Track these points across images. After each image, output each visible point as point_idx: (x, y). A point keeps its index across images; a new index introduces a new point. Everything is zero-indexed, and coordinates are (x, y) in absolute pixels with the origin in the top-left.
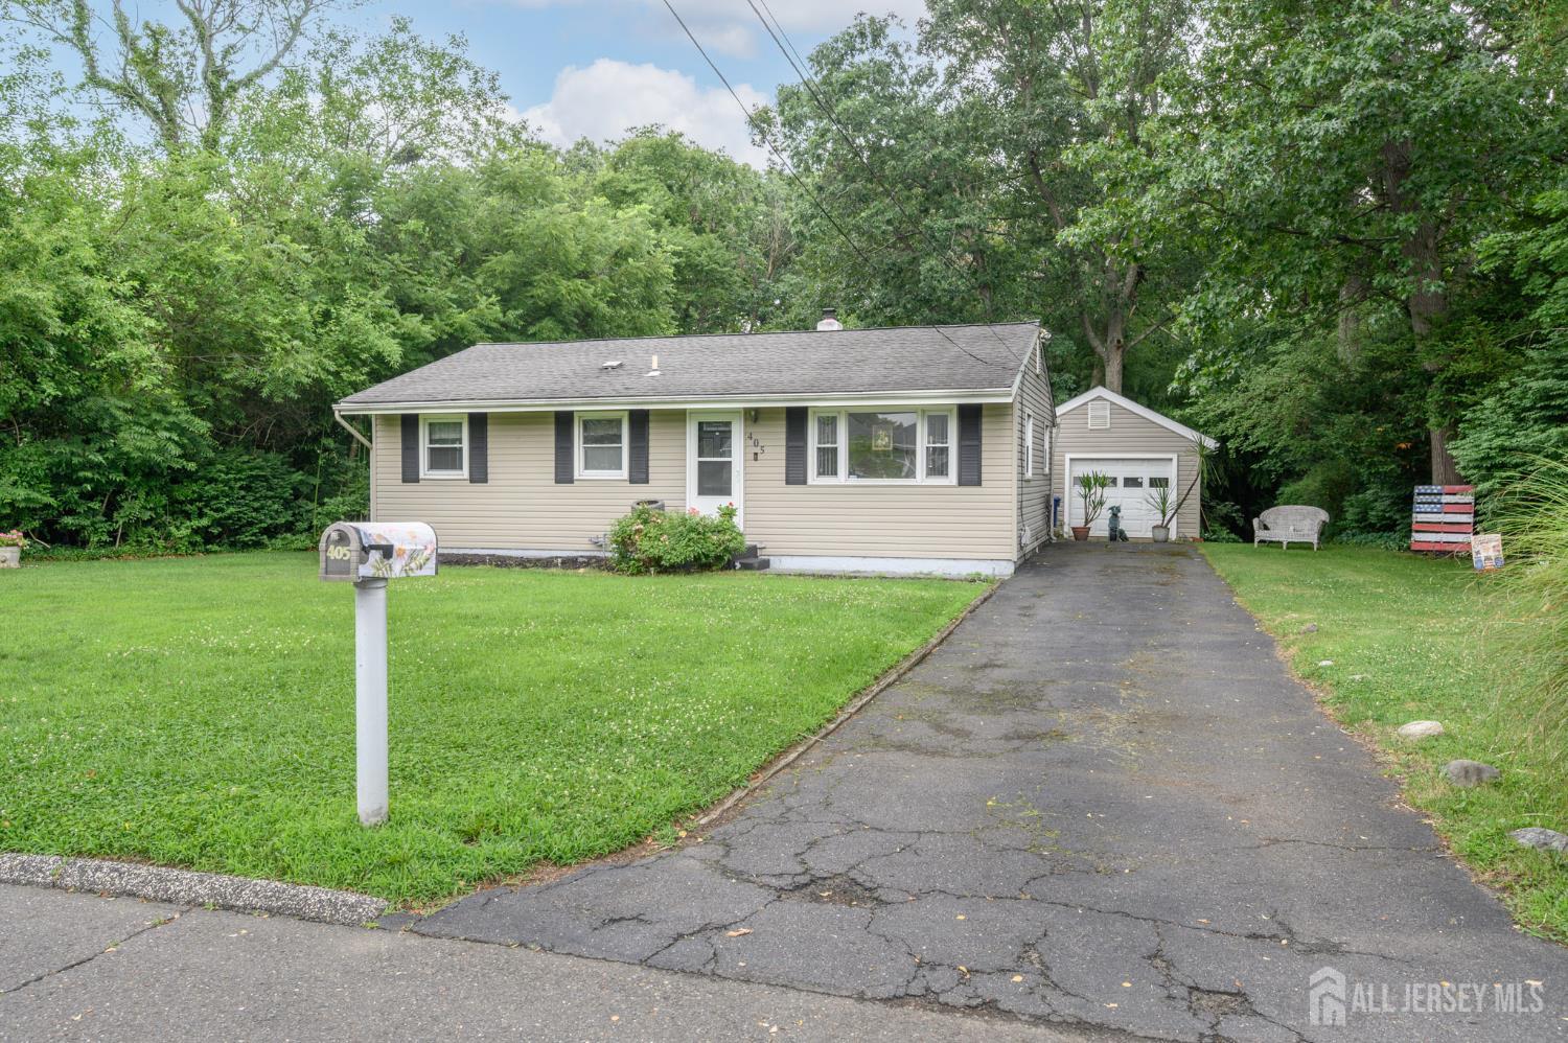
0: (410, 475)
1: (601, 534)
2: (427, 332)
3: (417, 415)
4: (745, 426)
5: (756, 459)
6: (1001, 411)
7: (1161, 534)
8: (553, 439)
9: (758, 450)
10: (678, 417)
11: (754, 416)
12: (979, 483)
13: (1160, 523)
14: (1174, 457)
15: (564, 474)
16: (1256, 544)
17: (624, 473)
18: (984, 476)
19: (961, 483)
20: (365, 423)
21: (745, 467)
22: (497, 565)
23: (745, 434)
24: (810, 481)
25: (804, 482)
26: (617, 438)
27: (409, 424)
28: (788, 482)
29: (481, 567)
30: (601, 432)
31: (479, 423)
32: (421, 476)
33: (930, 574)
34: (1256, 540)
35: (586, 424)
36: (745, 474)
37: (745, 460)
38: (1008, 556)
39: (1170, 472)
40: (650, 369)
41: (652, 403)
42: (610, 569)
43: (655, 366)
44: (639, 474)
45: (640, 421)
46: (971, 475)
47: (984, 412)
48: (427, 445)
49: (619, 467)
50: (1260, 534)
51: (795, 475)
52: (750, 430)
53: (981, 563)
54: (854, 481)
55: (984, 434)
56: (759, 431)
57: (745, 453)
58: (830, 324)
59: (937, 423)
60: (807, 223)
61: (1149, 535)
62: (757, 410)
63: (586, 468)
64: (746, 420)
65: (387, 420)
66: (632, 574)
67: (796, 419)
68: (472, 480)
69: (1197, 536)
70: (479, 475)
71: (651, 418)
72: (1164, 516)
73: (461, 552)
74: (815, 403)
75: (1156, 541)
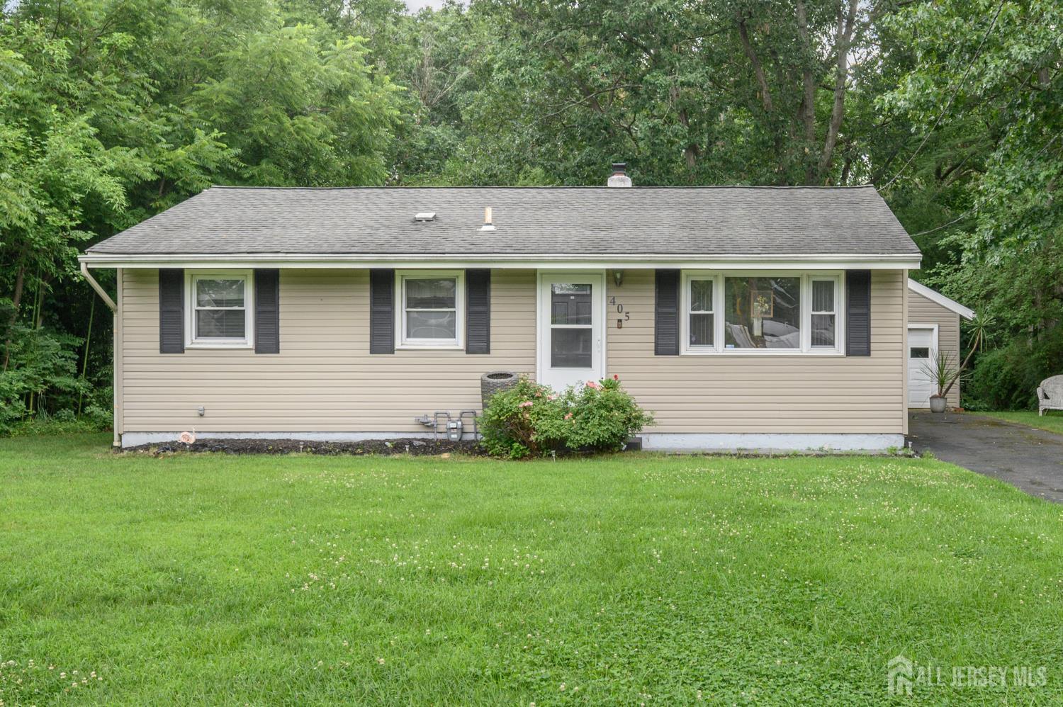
0: (171, 342)
1: (431, 413)
2: (144, 169)
3: (182, 271)
4: (608, 290)
5: (620, 327)
6: (890, 278)
7: (939, 405)
8: (368, 301)
9: (622, 316)
10: (527, 279)
11: (617, 279)
12: (867, 353)
13: (936, 393)
14: (936, 327)
15: (381, 341)
16: (1040, 414)
17: (460, 340)
18: (873, 346)
19: (849, 353)
20: (108, 279)
21: (608, 335)
22: (314, 453)
23: (608, 297)
24: (683, 351)
25: (677, 352)
26: (451, 302)
27: (171, 282)
28: (657, 352)
29: (293, 454)
30: (427, 295)
31: (267, 282)
32: (187, 344)
33: (821, 449)
34: (1041, 409)
35: (411, 284)
36: (608, 343)
37: (608, 328)
38: (899, 429)
39: (932, 342)
40: (483, 222)
41: (494, 262)
42: (483, 452)
43: (489, 219)
44: (479, 341)
45: (479, 282)
46: (859, 345)
47: (873, 279)
48: (195, 307)
49: (452, 334)
50: (1044, 404)
51: (666, 345)
52: (613, 294)
53: (870, 437)
54: (731, 351)
55: (873, 301)
56: (623, 297)
57: (608, 320)
58: (623, 180)
59: (823, 289)
60: (513, 69)
61: (927, 405)
62: (623, 272)
63: (408, 336)
64: (608, 282)
65: (139, 276)
66: (515, 458)
67: (667, 282)
68: (259, 350)
69: (958, 405)
70: (268, 342)
71: (492, 279)
72: (942, 386)
73: (243, 436)
74: (690, 266)
75: (933, 412)
